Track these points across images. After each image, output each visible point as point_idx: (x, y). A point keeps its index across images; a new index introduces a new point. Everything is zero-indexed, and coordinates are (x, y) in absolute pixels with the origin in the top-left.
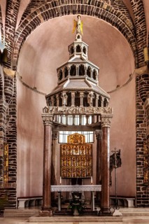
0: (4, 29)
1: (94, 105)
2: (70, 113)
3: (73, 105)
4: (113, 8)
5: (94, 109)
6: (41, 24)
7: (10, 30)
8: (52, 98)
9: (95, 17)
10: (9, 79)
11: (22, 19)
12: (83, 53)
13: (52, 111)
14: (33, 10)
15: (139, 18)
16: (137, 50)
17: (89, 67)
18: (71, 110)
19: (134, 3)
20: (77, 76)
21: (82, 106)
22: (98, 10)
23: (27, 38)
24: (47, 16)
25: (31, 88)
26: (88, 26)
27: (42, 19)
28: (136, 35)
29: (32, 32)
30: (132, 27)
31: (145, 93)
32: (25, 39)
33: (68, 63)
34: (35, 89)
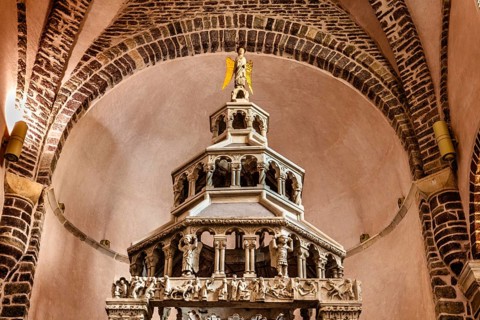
0: (27, 77)
1: (293, 273)
2: (209, 298)
3: (219, 272)
4: (333, 38)
5: (295, 284)
6: (137, 73)
7: (45, 82)
8: (150, 253)
9: (285, 57)
10: (20, 204)
11: (85, 58)
12: (253, 132)
13: (143, 290)
14: (115, 41)
15: (406, 55)
16: (411, 133)
17: (272, 164)
18: (213, 288)
19: (390, 24)
20: (235, 188)
21: (250, 275)
22: (292, 41)
23: (93, 104)
24: (153, 55)
25: (93, 243)
26: (268, 80)
27: (139, 61)
28: (403, 96)
29: (108, 91)
30: (389, 78)
31: (457, 246)
32: (85, 105)
33: (205, 154)
34: (104, 245)
